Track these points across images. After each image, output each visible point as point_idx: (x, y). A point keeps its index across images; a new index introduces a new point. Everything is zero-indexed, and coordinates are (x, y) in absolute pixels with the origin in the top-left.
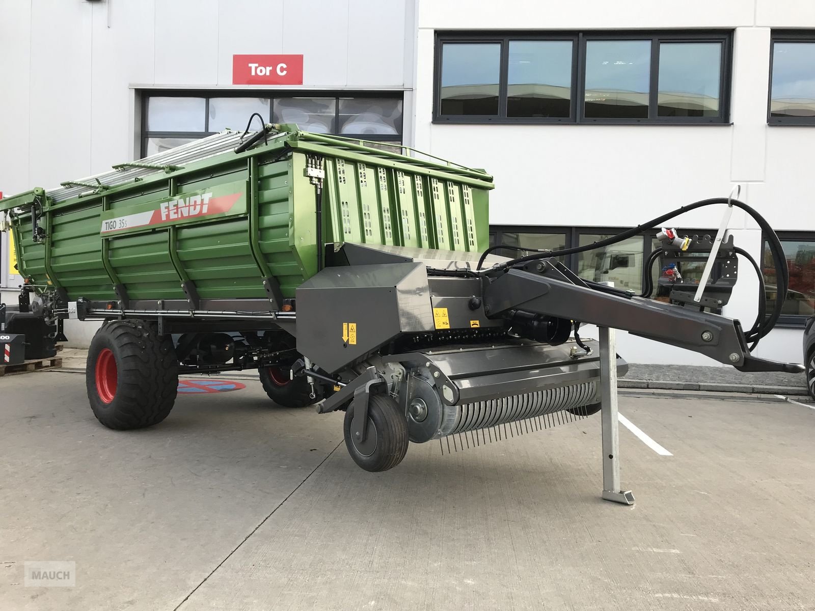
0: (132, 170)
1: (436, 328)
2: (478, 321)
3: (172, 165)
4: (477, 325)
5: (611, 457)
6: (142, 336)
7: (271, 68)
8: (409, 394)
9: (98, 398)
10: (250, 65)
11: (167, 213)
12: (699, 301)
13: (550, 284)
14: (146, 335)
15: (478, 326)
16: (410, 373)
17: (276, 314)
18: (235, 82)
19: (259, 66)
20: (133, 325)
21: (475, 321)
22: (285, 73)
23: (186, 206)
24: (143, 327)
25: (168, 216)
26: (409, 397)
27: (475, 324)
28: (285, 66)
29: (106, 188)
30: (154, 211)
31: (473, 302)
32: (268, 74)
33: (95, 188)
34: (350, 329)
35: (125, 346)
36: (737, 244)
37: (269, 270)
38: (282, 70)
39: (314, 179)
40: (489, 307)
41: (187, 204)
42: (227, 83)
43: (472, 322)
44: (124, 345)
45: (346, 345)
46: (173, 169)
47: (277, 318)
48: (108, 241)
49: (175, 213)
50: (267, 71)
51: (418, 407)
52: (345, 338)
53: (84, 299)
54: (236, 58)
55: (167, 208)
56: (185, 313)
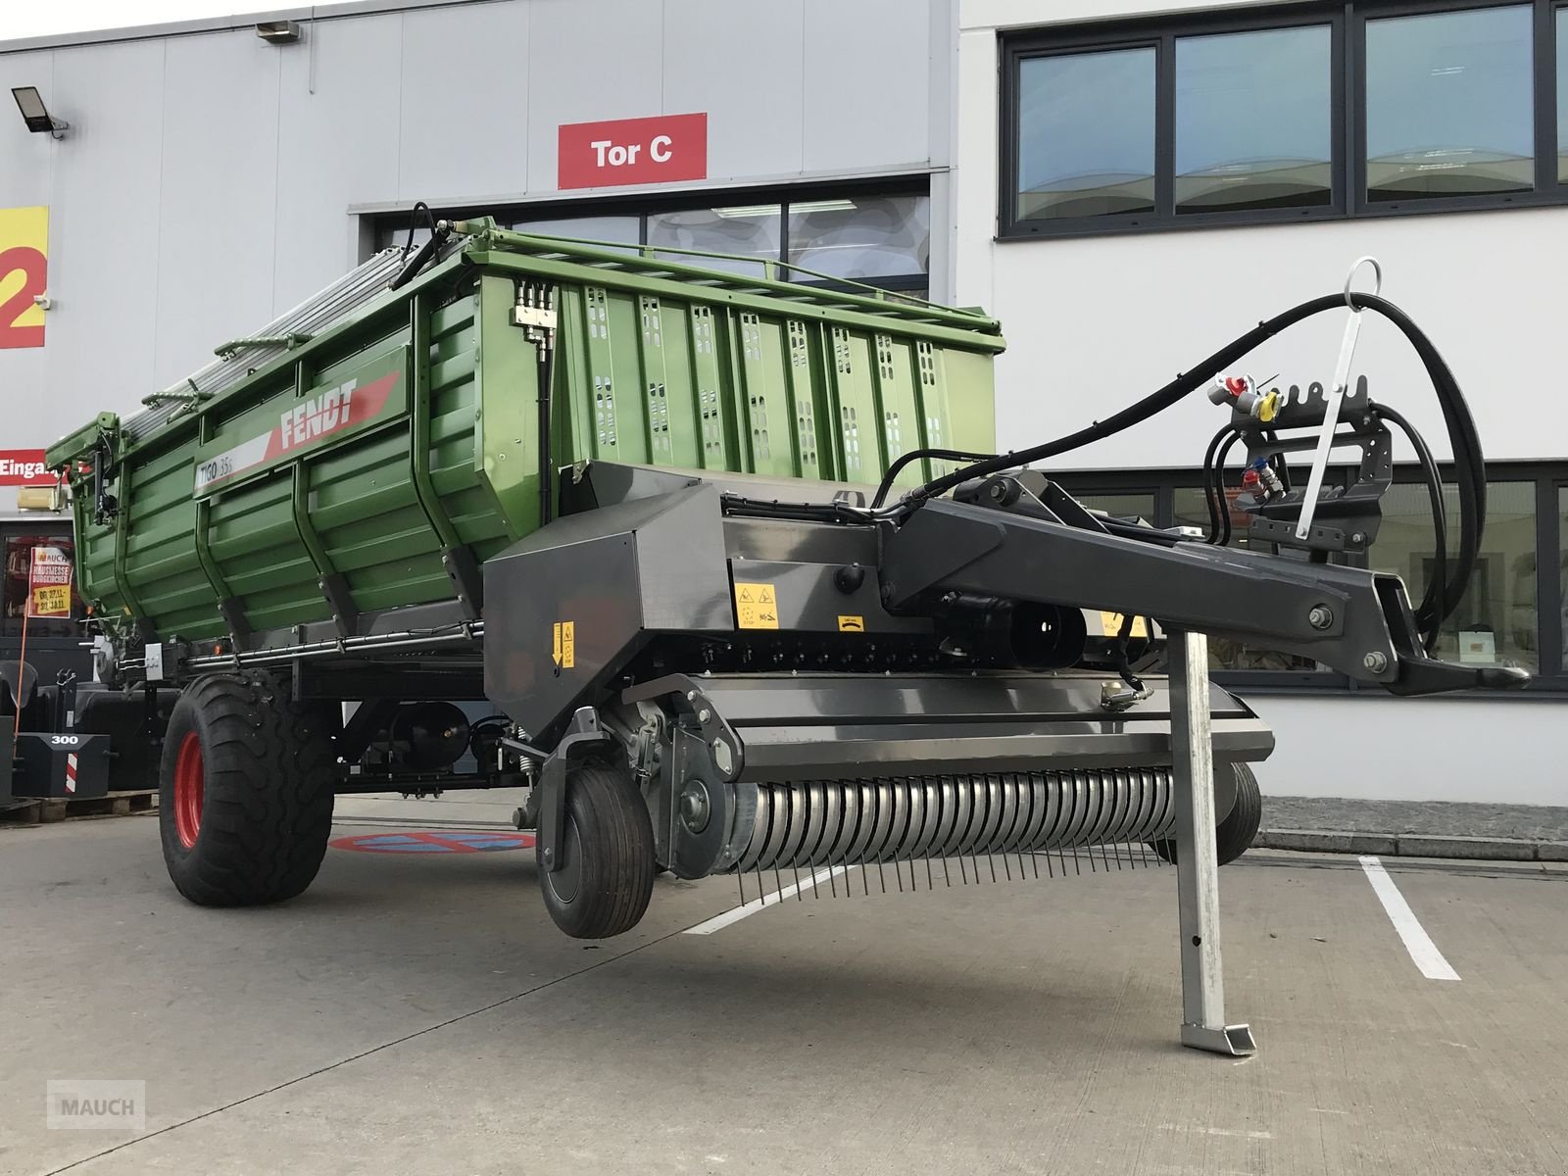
0: (248, 354)
1: (741, 626)
2: (861, 618)
3: (299, 333)
4: (859, 626)
5: (1197, 941)
6: (257, 701)
7: (638, 148)
8: (678, 773)
9: (176, 839)
10: (594, 145)
11: (290, 433)
12: (1305, 538)
13: (1005, 525)
14: (266, 700)
15: (862, 629)
16: (677, 724)
17: (470, 629)
18: (563, 184)
19: (612, 146)
20: (244, 679)
21: (851, 618)
22: (668, 155)
23: (318, 414)
24: (263, 684)
25: (291, 438)
26: (678, 777)
27: (851, 623)
28: (667, 141)
29: (204, 398)
30: (271, 432)
31: (845, 574)
32: (632, 161)
33: (188, 399)
34: (564, 635)
35: (219, 723)
36: (1375, 396)
37: (455, 531)
38: (662, 149)
39: (531, 330)
40: (890, 588)
41: (320, 410)
42: (547, 188)
43: (842, 620)
44: (218, 719)
45: (558, 671)
46: (301, 340)
47: (473, 637)
48: (206, 508)
49: (302, 431)
50: (629, 154)
51: (693, 800)
52: (557, 657)
53: (179, 639)
54: (566, 133)
55: (291, 422)
56: (332, 646)
